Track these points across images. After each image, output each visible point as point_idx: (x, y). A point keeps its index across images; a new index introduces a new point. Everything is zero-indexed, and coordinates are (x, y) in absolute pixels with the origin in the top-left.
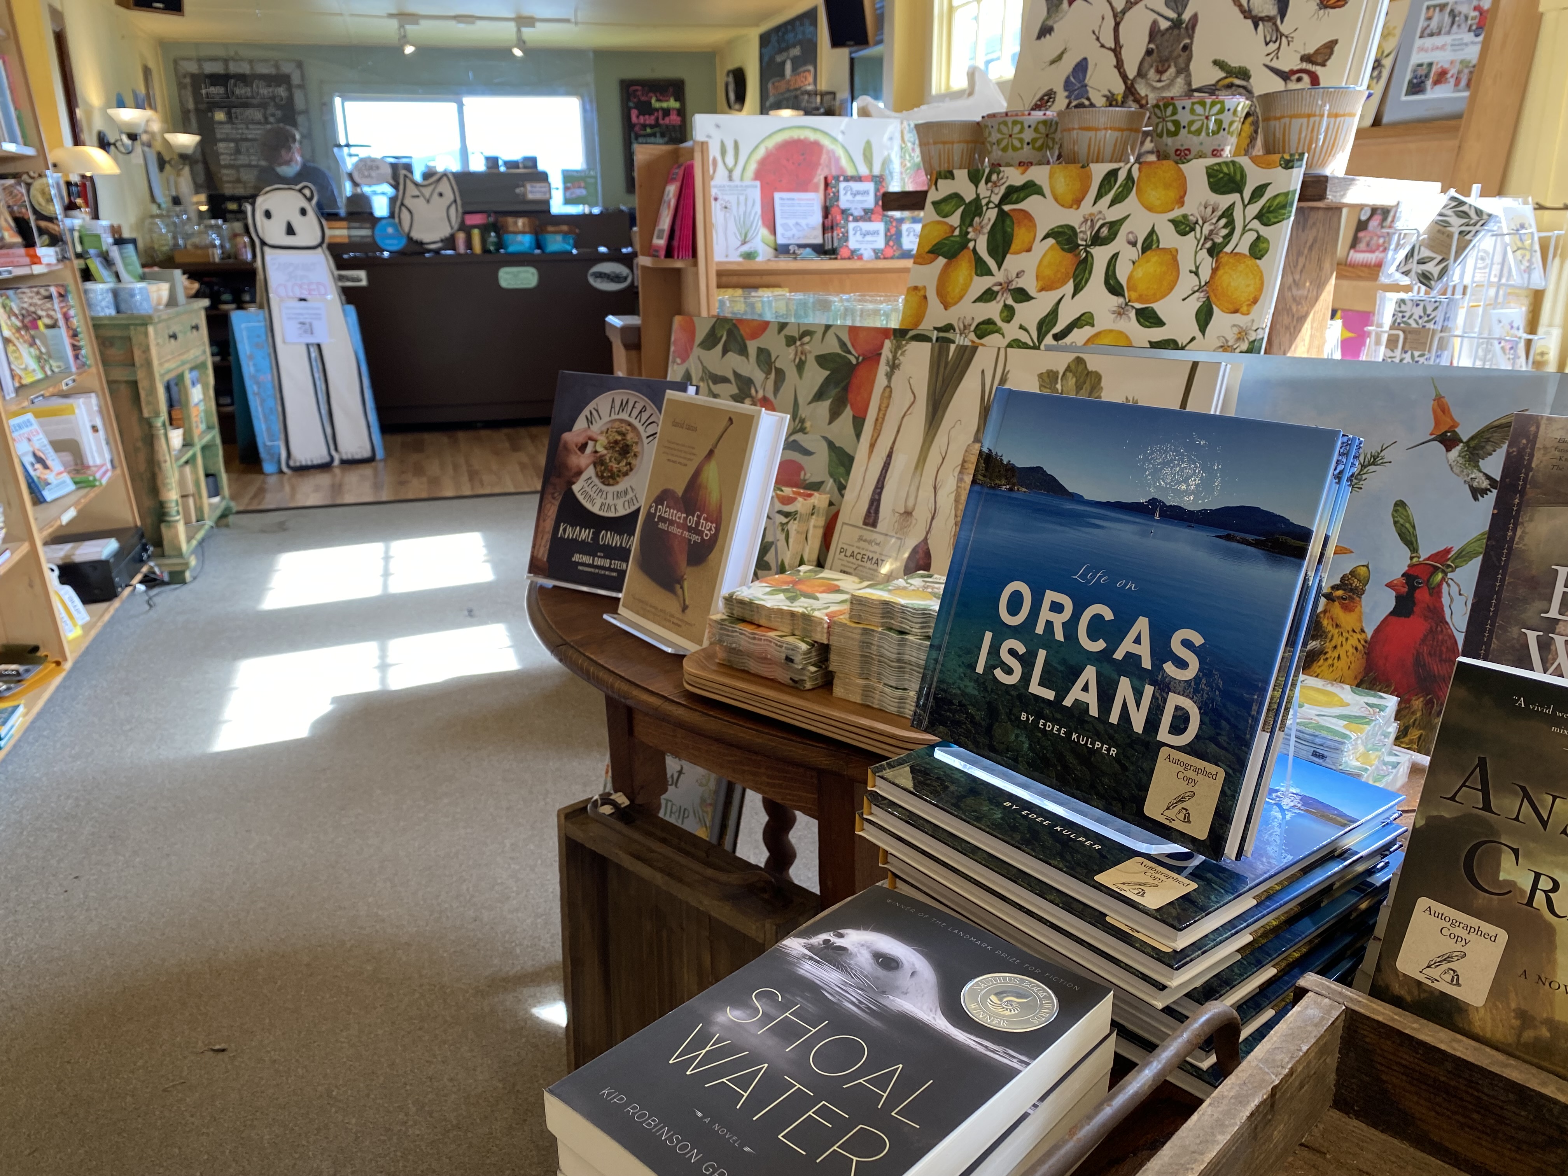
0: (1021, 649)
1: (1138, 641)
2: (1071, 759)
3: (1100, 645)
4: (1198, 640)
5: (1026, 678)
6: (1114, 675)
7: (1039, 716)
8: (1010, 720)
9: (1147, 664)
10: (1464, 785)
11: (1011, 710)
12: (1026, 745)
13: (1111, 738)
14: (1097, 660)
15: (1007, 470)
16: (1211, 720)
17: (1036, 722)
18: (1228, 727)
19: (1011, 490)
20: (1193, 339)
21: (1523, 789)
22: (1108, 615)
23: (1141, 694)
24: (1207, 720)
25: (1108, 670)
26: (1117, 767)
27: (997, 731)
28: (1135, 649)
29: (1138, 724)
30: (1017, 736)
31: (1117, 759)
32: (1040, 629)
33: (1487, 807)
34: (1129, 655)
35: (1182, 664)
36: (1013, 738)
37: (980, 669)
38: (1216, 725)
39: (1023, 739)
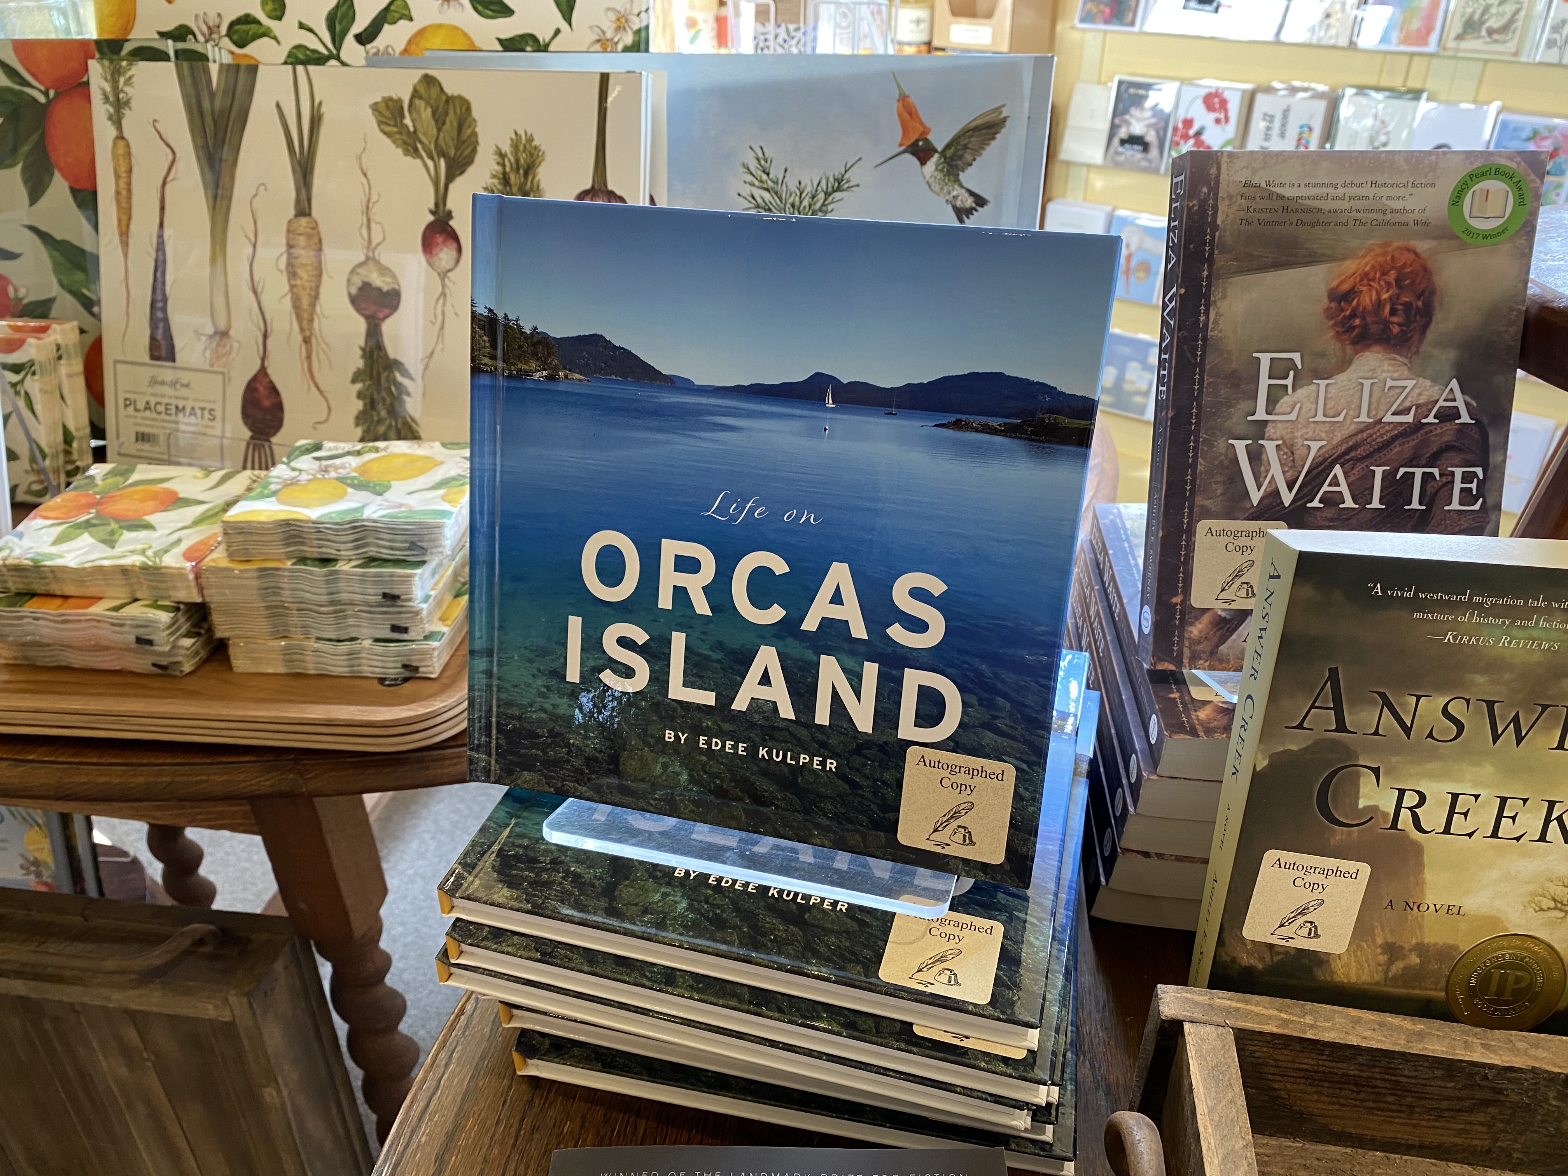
0: (641, 637)
1: (837, 599)
2: (766, 786)
3: (775, 614)
4: (937, 587)
5: (660, 678)
6: (809, 655)
7: (696, 731)
8: (649, 745)
9: (859, 631)
10: (1313, 706)
11: (645, 730)
12: (685, 777)
13: (823, 745)
14: (776, 636)
15: (535, 345)
16: (980, 700)
17: (693, 741)
18: (1008, 705)
19: (551, 378)
20: (557, 32)
21: (1382, 695)
22: (780, 566)
23: (860, 677)
24: (973, 700)
25: (796, 648)
26: (844, 787)
27: (629, 765)
28: (835, 612)
29: (864, 719)
30: (665, 766)
31: (839, 773)
32: (665, 601)
33: (1341, 727)
34: (826, 623)
35: (918, 626)
36: (658, 769)
37: (573, 675)
38: (990, 705)
39: (677, 769)
